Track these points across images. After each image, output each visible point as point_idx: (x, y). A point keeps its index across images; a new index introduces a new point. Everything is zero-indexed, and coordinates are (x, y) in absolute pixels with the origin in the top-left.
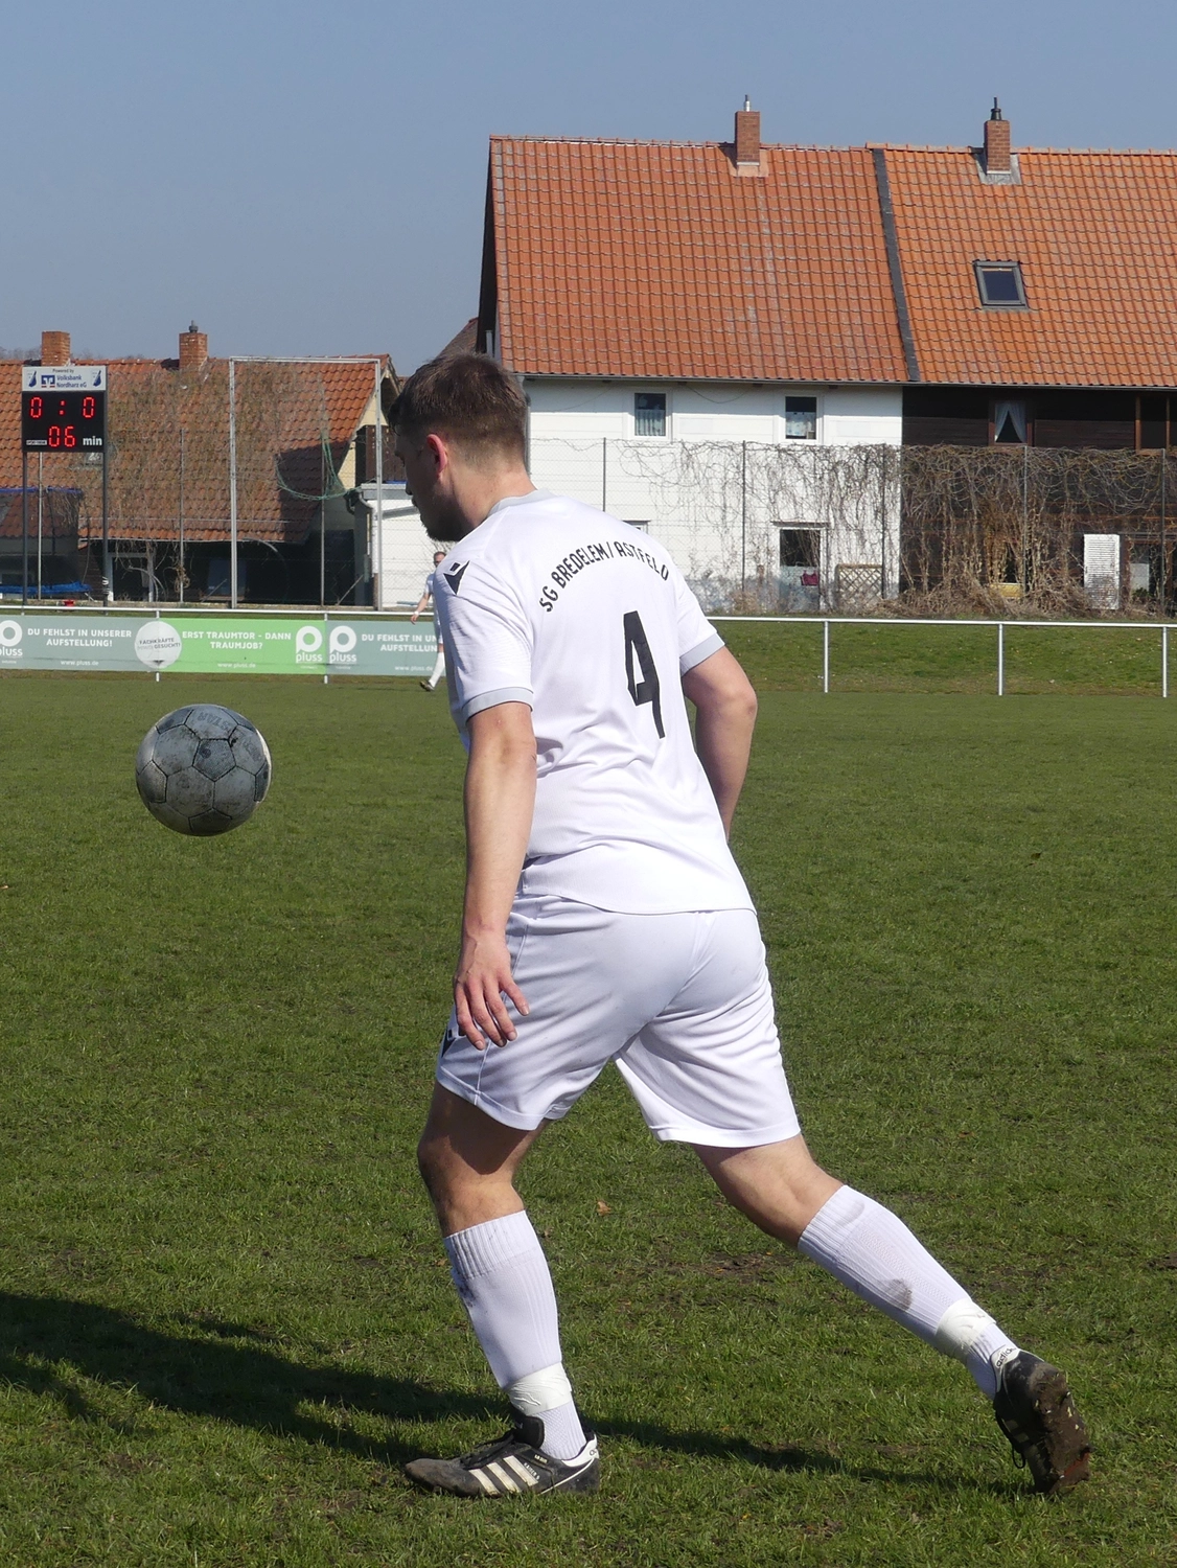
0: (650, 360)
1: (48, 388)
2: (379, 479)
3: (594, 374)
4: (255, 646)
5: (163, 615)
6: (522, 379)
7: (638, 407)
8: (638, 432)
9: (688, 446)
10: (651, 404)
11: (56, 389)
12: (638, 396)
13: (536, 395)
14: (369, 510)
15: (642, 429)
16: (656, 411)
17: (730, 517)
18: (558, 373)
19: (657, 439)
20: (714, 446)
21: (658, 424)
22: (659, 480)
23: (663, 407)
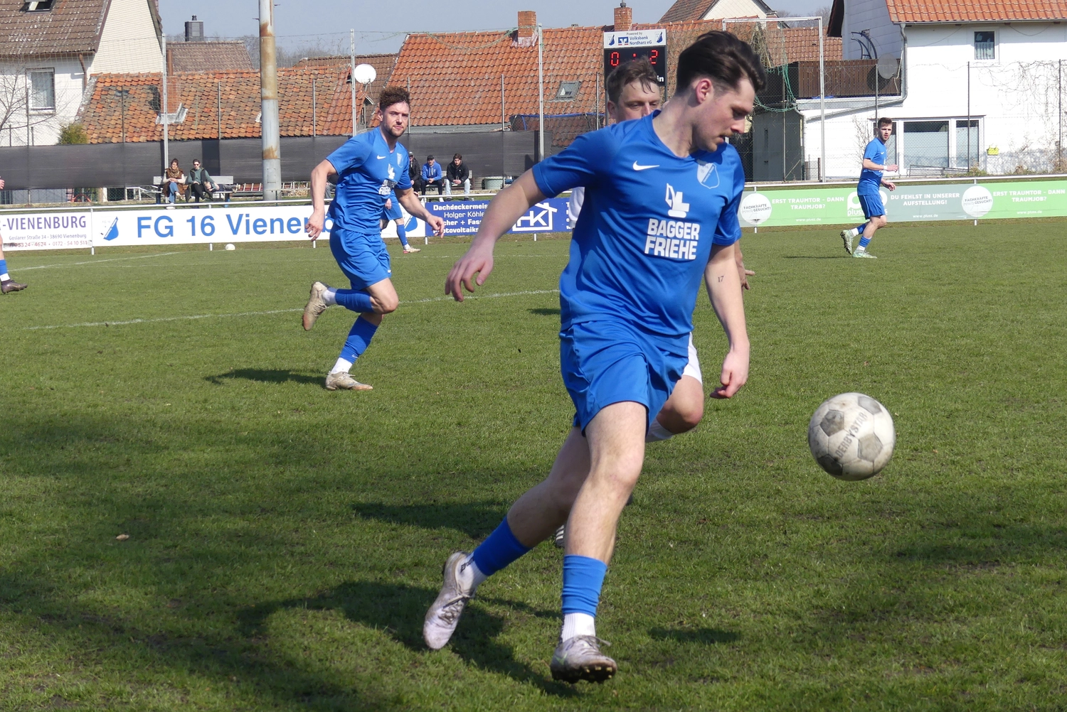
0: (986, 9)
1: (623, 46)
2: (823, 96)
3: (951, 20)
4: (820, 206)
5: (759, 189)
6: (904, 26)
7: (976, 41)
8: (977, 57)
9: (1024, 65)
10: (985, 38)
11: (629, 46)
12: (976, 33)
13: (911, 36)
14: (801, 117)
15: (979, 55)
16: (988, 43)
17: (1050, 110)
18: (927, 21)
19: (989, 62)
20: (1040, 64)
21: (989, 52)
22: (1004, 88)
23: (993, 40)
